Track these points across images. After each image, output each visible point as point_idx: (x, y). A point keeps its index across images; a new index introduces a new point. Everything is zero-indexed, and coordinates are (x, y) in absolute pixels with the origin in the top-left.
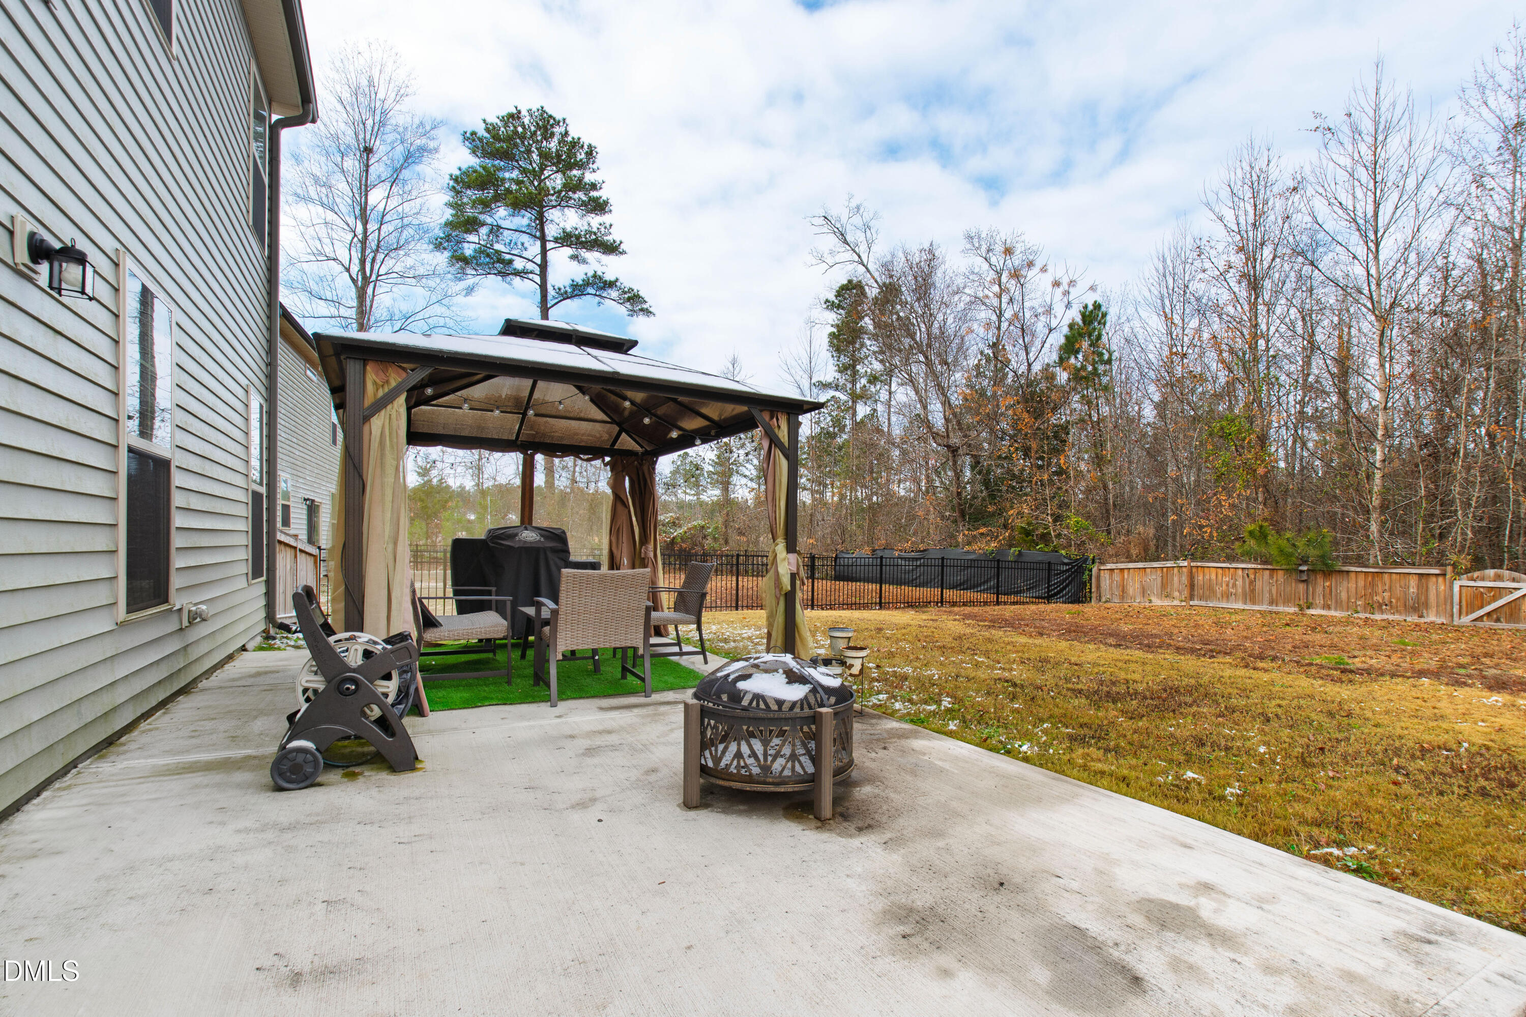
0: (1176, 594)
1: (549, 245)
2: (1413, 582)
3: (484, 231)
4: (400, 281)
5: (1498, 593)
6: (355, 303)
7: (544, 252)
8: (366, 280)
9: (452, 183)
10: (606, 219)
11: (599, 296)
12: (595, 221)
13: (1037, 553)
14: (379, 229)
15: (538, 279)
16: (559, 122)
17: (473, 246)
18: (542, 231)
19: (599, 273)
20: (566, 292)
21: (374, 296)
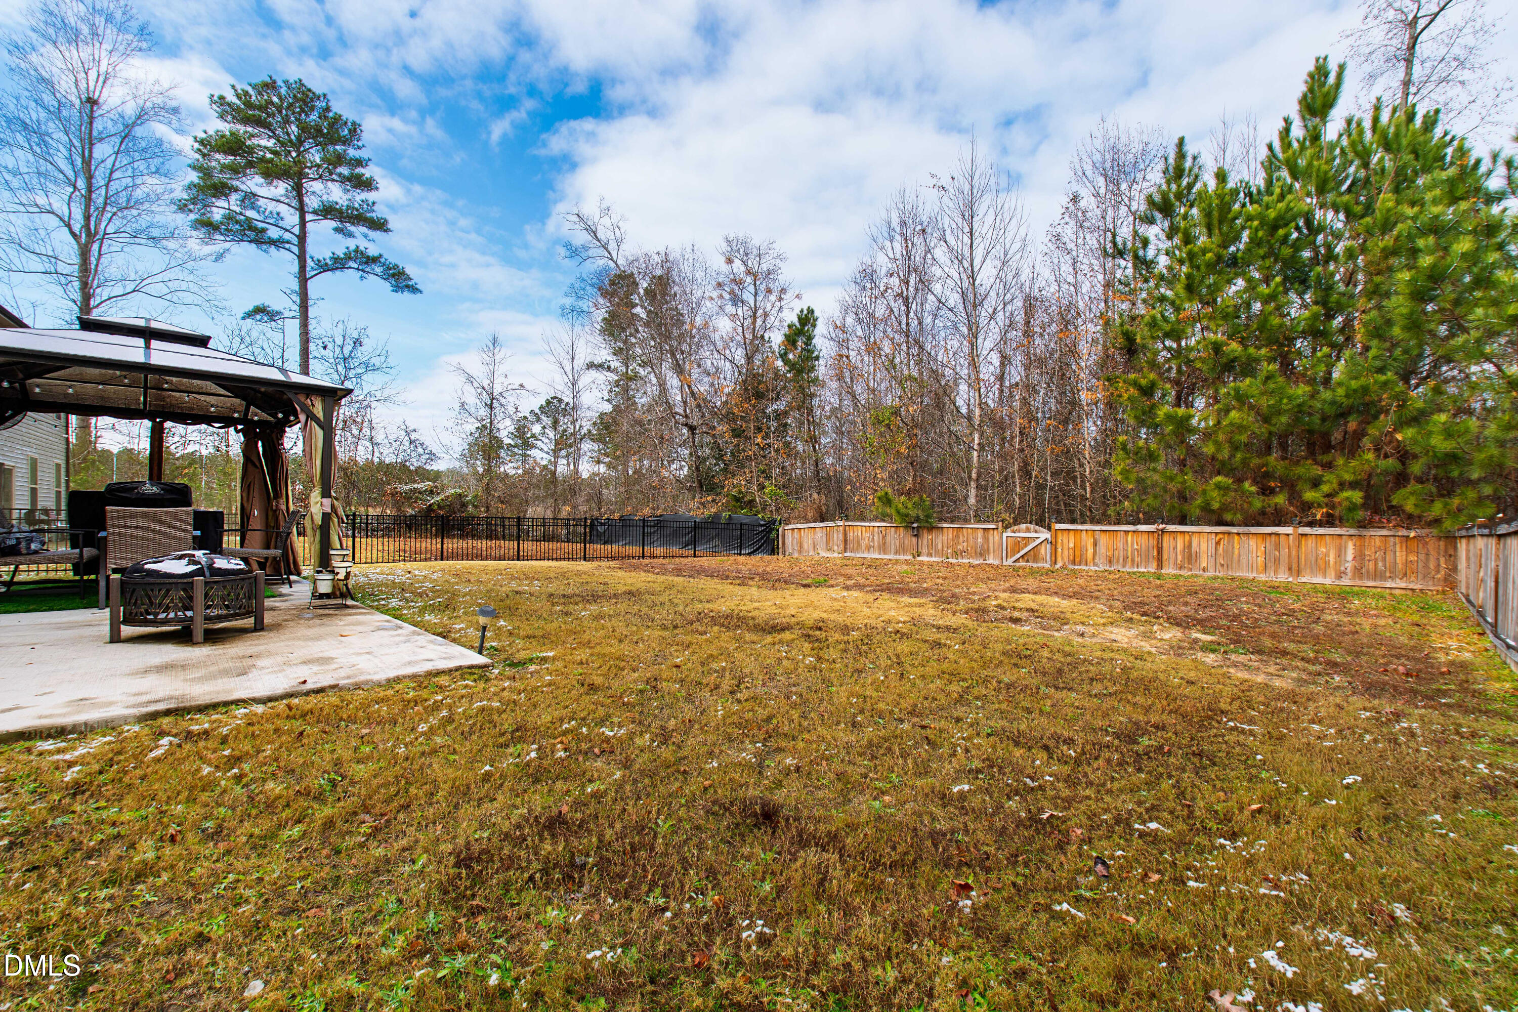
0: (836, 548)
1: (309, 217)
2: (980, 534)
3: (234, 197)
4: (132, 240)
5: (1028, 540)
6: (76, 260)
7: (303, 223)
8: (91, 236)
9: (197, 146)
10: (371, 196)
11: (363, 270)
12: (360, 196)
13: (743, 516)
14: (107, 185)
15: (296, 250)
16: (319, 97)
17: (222, 211)
18: (301, 202)
19: (362, 248)
20: (326, 264)
21: (100, 255)
